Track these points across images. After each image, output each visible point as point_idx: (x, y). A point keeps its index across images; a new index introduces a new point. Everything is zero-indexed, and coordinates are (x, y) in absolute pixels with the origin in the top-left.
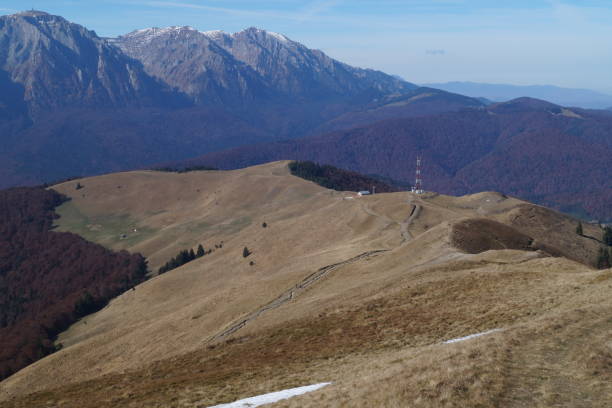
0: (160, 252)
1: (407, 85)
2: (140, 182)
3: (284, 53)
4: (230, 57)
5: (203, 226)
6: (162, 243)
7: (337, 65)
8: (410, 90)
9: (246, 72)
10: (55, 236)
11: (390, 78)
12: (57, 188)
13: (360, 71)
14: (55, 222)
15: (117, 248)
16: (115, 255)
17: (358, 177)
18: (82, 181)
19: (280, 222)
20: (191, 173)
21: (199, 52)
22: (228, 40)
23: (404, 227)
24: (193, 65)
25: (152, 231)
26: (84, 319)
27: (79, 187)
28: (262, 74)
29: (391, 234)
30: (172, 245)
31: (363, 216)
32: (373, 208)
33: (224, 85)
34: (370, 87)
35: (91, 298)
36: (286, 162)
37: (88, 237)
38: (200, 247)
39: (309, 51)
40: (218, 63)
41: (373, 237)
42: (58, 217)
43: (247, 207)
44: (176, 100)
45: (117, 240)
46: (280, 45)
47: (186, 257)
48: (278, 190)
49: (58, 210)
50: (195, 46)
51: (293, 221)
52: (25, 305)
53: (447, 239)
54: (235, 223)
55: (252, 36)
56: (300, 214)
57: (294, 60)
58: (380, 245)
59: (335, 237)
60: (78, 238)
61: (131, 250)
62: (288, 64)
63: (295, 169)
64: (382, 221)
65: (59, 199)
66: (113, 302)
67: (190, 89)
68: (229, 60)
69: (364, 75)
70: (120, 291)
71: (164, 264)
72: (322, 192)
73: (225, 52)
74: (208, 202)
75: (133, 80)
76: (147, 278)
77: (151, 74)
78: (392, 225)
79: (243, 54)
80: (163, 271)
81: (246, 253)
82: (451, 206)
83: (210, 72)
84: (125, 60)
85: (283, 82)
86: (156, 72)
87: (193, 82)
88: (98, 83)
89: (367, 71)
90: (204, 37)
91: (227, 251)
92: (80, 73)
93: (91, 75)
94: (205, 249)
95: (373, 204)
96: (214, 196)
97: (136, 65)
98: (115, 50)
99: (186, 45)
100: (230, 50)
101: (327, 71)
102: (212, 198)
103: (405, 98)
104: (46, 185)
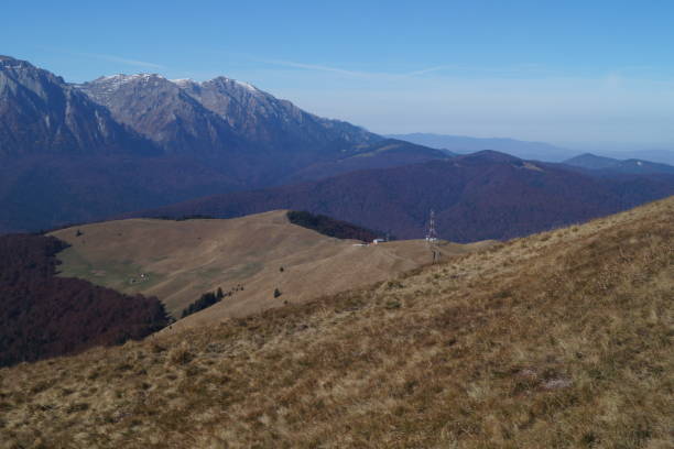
0: (175, 295)
1: (373, 136)
2: (140, 230)
3: (253, 104)
4: (200, 106)
5: (214, 270)
6: (175, 287)
7: (306, 116)
8: (377, 142)
9: (216, 120)
10: (60, 281)
11: (357, 129)
12: (57, 234)
13: (327, 121)
14: (58, 268)
15: (130, 291)
16: (130, 299)
18: (82, 228)
19: (296, 267)
20: (190, 221)
21: (169, 100)
22: (196, 88)
24: (163, 113)
25: (161, 277)
27: (79, 234)
28: (232, 123)
30: (185, 289)
32: (397, 253)
33: (194, 133)
34: (338, 137)
36: (285, 212)
37: (95, 282)
38: (220, 290)
39: (277, 101)
40: (188, 112)
42: (59, 263)
43: (253, 254)
45: (127, 284)
46: (249, 95)
47: (208, 300)
48: (281, 238)
49: (59, 256)
50: (164, 94)
51: (311, 266)
54: (247, 269)
55: (220, 85)
57: (263, 110)
60: (85, 284)
61: (147, 292)
62: (257, 114)
63: (293, 218)
65: (59, 246)
67: (159, 137)
68: (199, 108)
69: (331, 125)
71: (187, 306)
72: (324, 240)
73: (194, 102)
74: (210, 250)
75: (102, 127)
77: (119, 121)
79: (212, 103)
80: (185, 314)
81: (277, 294)
83: (179, 120)
84: (93, 106)
85: (254, 131)
86: (125, 118)
87: (163, 130)
88: (65, 129)
89: (334, 122)
90: (174, 85)
91: (252, 293)
92: (47, 119)
93: (59, 121)
94: (225, 292)
95: (394, 250)
96: (217, 244)
97: (105, 112)
98: (83, 96)
99: (155, 93)
100: (199, 99)
101: (295, 121)
102: (215, 245)
103: (372, 150)
104: (43, 232)
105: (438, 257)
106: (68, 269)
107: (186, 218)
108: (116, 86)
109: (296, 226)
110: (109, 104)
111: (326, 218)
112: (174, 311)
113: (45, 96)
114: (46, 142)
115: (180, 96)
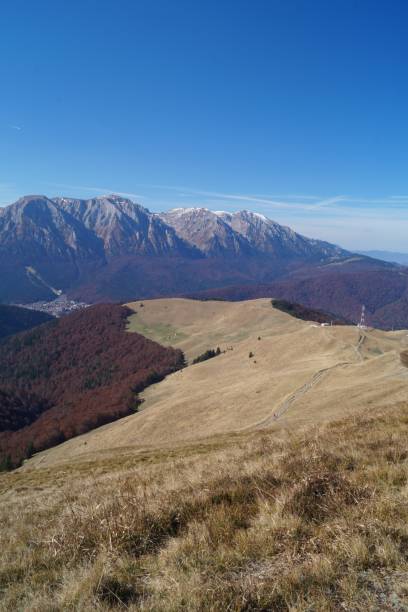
0: (193, 349)
1: (343, 251)
2: (178, 305)
3: (264, 228)
4: (230, 228)
5: (219, 335)
6: (193, 344)
7: (298, 236)
8: (345, 254)
9: (239, 238)
10: (127, 334)
11: (332, 247)
12: (130, 305)
13: (313, 241)
14: (127, 326)
15: (166, 344)
16: (165, 349)
17: (314, 312)
18: (143, 302)
19: (268, 338)
20: (209, 302)
21: (211, 225)
22: (229, 218)
23: (356, 348)
24: (206, 233)
25: (186, 336)
26: (152, 386)
27: (142, 306)
28: (249, 239)
29: (348, 353)
30: (199, 346)
31: (329, 340)
32: (334, 335)
33: (225, 246)
34: (317, 252)
35: (156, 373)
36: (269, 300)
37: (147, 337)
38: (218, 349)
39: (280, 227)
40: (222, 232)
41: (338, 353)
42: (129, 323)
43: (245, 326)
44: (196, 254)
45: (165, 339)
46: (262, 222)
47: (210, 355)
48: (264, 318)
49: (129, 319)
50: (208, 220)
51: (278, 337)
52: (112, 374)
53: (399, 361)
54: (239, 336)
55: (244, 216)
56: (281, 333)
57: (270, 232)
58: (344, 359)
59: (310, 351)
60: (141, 337)
61: (175, 346)
62: (267, 234)
63: (275, 304)
64: (341, 344)
65: (130, 312)
66: (169, 377)
67: (203, 247)
68: (229, 230)
69: (315, 243)
70: (172, 371)
71: (196, 357)
72: (293, 320)
73: (226, 225)
74: (219, 322)
75: (169, 240)
76: (185, 366)
77: (180, 237)
78: (348, 347)
79: (239, 227)
80: (196, 362)
81: (251, 356)
82: (384, 337)
83: (216, 237)
84: (165, 227)
85: (263, 245)
86: (183, 235)
87: (206, 243)
88: (148, 241)
89: (317, 241)
90: (215, 215)
91: (236, 353)
92: (137, 234)
93: (143, 236)
94: (221, 350)
95: (333, 332)
96: (224, 317)
97: (171, 230)
98: (160, 220)
99: (203, 220)
100: (230, 224)
101: (291, 240)
102: (223, 319)
103: (342, 260)
104: (122, 303)
105: (363, 340)
106: (133, 326)
107: (207, 300)
108: (180, 215)
109: (275, 310)
110: (175, 226)
111: (298, 305)
112: (189, 359)
113: (137, 220)
114: (136, 248)
115: (218, 222)
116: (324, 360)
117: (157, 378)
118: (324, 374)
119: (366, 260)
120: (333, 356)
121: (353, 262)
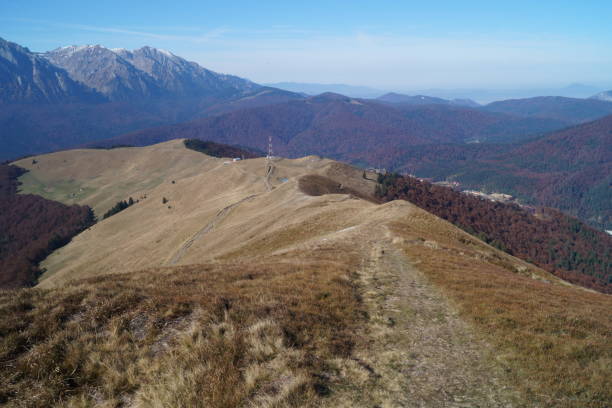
0: (103, 203)
1: (254, 85)
2: (79, 157)
3: (171, 65)
4: (133, 67)
5: (130, 184)
6: (103, 197)
7: (207, 72)
8: (257, 89)
9: (144, 77)
10: (20, 197)
11: (243, 81)
12: (18, 163)
13: (223, 76)
14: (19, 188)
15: (70, 202)
16: (68, 208)
17: (228, 148)
18: (37, 158)
19: (183, 180)
20: (116, 150)
21: (110, 64)
22: (130, 55)
23: (265, 180)
24: (106, 73)
25: (92, 190)
26: (56, 251)
27: (34, 162)
28: (156, 78)
29: (258, 185)
30: (109, 199)
31: (239, 174)
32: (245, 169)
33: (130, 86)
34: (229, 87)
35: (59, 237)
36: (182, 140)
37: (46, 197)
38: (131, 199)
39: (187, 63)
40: (124, 72)
41: (248, 187)
42: (21, 184)
43: (159, 171)
44: (95, 97)
45: (69, 197)
46: (167, 58)
47: (122, 206)
48: (177, 160)
49: (20, 179)
50: (106, 59)
51: (192, 179)
52: (6, 246)
53: (296, 187)
54: (153, 182)
55: (147, 52)
56: (196, 173)
57: (178, 69)
58: (253, 191)
59: (223, 188)
60: (38, 198)
61: (81, 203)
62: (174, 71)
63: (188, 144)
64: (252, 176)
65: (20, 172)
66: (75, 238)
67: (105, 90)
68: (132, 69)
69: (226, 78)
70: (79, 231)
71: (107, 211)
72: (208, 159)
73: (128, 64)
74: (130, 168)
75: (62, 84)
76: (95, 222)
77: (74, 79)
78: (258, 179)
79: (141, 65)
80: (107, 216)
81: (165, 201)
82: (291, 165)
83: (118, 77)
84: (53, 69)
85: (172, 84)
86: (80, 78)
87: (107, 85)
88: (34, 86)
89: (227, 76)
90: (112, 53)
91: (151, 200)
92: (19, 79)
93: (29, 79)
94: (135, 199)
95: (244, 166)
96: (136, 163)
97: (63, 72)
98: (45, 62)
99: (99, 58)
100: (132, 62)
101: (201, 76)
102: (133, 166)
103: (253, 94)
104: (8, 162)
105: (272, 170)
106: (27, 188)
107: (113, 147)
108: (70, 54)
109: (188, 150)
110: (66, 68)
111: (213, 143)
112: (99, 214)
113: (15, 62)
114: (21, 94)
115: (117, 60)
116: (233, 196)
117: (62, 242)
118: (229, 210)
119: (275, 92)
120: (243, 190)
121: (265, 94)
